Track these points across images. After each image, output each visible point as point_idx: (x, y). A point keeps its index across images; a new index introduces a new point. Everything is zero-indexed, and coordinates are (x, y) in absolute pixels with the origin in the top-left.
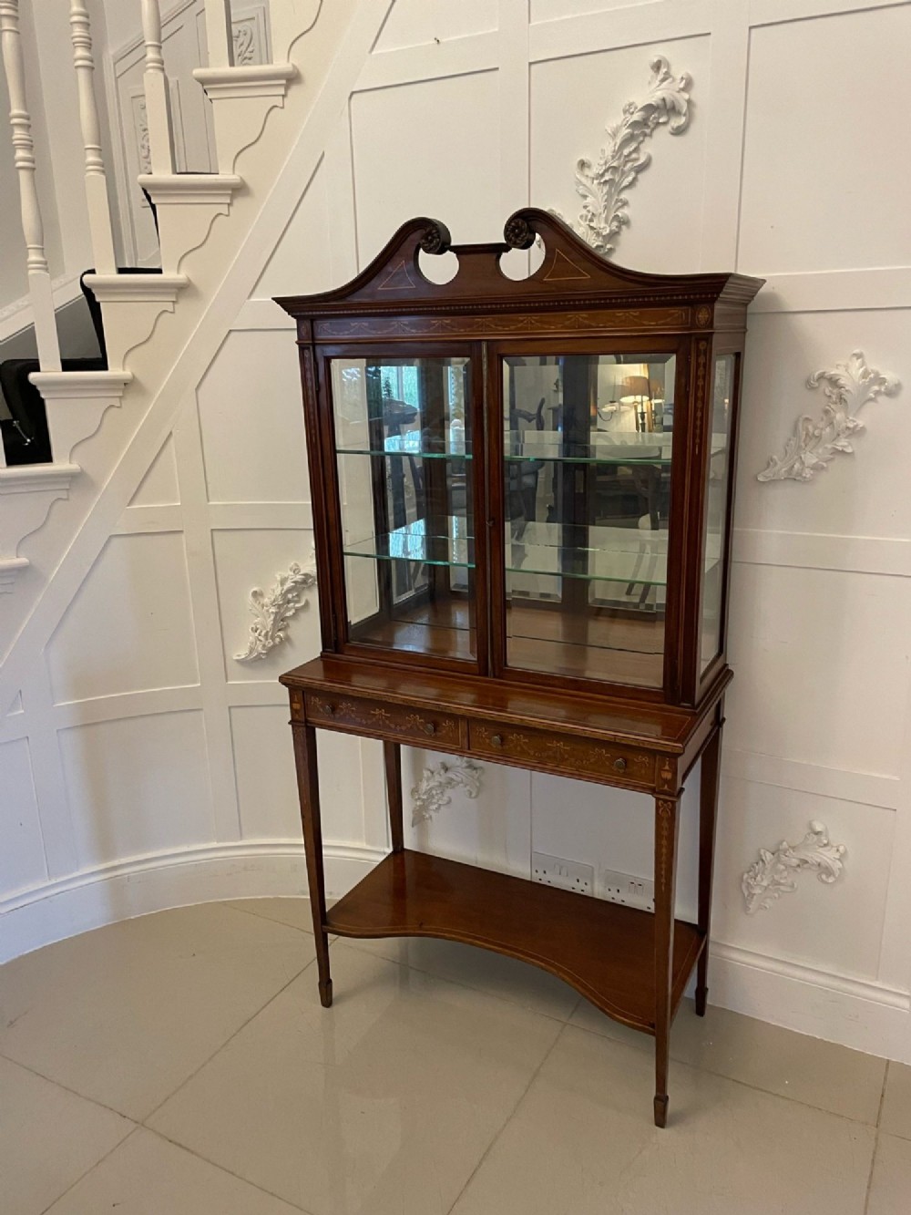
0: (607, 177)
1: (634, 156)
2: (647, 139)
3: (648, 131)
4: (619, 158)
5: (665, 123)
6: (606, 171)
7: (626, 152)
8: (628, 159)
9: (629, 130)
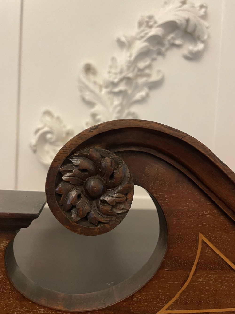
0: (122, 87)
1: (147, 71)
2: (160, 58)
3: (163, 49)
4: (134, 70)
5: (178, 46)
6: (121, 80)
7: (141, 65)
8: (141, 73)
9: (146, 44)
